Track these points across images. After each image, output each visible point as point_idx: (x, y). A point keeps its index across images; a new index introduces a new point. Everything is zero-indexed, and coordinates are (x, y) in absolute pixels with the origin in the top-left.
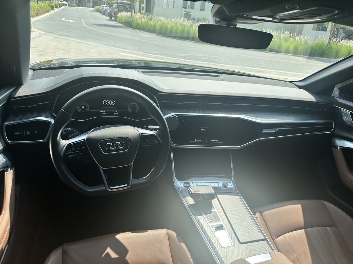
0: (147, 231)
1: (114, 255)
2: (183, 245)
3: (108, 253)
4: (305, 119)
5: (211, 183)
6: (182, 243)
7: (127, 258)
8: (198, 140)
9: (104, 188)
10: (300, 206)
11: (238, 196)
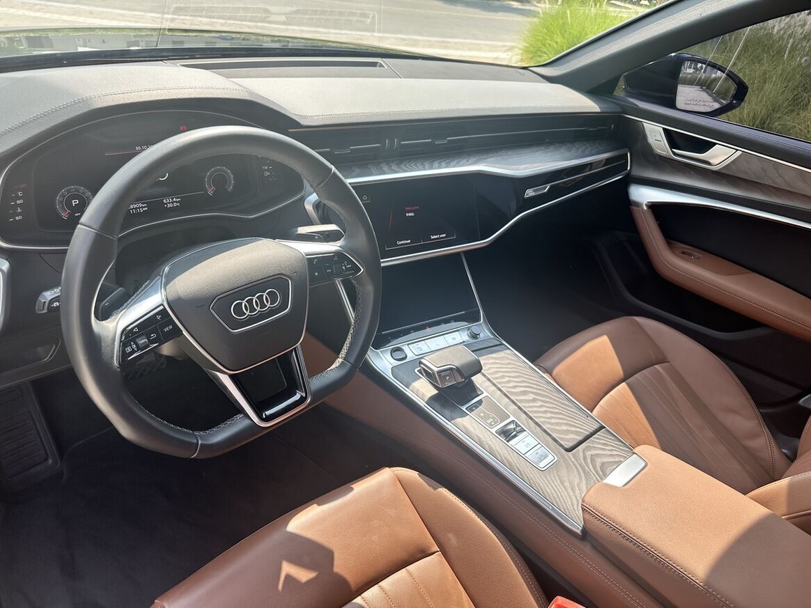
0: (352, 489)
1: (304, 575)
2: (444, 492)
3: (288, 577)
4: (586, 152)
5: (445, 336)
6: (439, 489)
7: (336, 569)
8: (403, 242)
9: (247, 422)
10: (605, 338)
11: (508, 351)
